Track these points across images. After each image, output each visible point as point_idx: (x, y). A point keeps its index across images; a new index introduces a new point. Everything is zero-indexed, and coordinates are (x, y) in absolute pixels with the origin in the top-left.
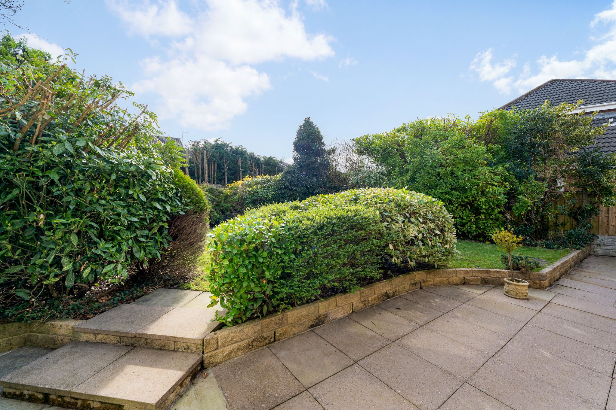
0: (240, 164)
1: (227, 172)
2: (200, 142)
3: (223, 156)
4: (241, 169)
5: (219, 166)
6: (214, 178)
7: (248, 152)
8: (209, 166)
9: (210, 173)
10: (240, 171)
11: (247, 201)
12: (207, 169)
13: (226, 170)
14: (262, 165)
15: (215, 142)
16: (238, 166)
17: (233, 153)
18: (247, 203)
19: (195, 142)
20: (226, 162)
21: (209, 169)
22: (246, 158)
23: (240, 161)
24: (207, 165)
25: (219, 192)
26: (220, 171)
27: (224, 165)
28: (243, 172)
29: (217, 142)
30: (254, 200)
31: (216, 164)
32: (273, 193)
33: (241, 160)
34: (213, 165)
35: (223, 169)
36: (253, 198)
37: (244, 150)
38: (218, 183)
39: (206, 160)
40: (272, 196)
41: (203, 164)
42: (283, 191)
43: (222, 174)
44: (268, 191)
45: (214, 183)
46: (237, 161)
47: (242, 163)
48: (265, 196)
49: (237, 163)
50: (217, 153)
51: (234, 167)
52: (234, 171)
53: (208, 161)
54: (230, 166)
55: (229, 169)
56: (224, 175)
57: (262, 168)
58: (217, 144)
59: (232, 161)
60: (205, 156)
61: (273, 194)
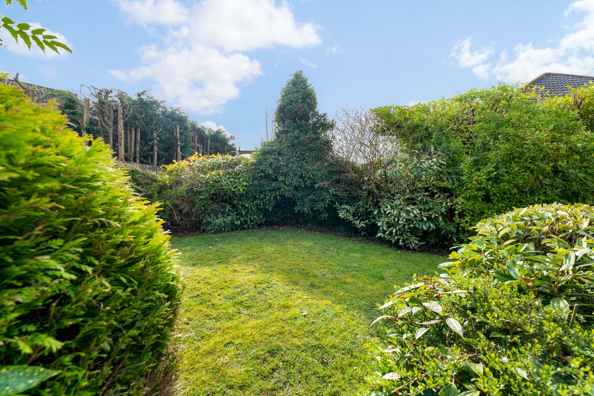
0: (178, 135)
1: (157, 145)
2: (111, 92)
3: (152, 120)
4: (179, 143)
5: (144, 134)
6: (135, 153)
7: (189, 119)
8: (126, 134)
9: (129, 145)
10: (177, 146)
11: (202, 197)
12: (123, 137)
13: (156, 142)
14: (207, 141)
15: (139, 95)
16: (176, 138)
17: (168, 117)
18: (202, 199)
19: (101, 91)
20: (156, 129)
21: (126, 139)
22: (186, 128)
23: (178, 131)
24: (123, 131)
25: (148, 178)
26: (146, 143)
27: (152, 134)
28: (182, 147)
29: (142, 96)
30: (213, 194)
31: (139, 130)
32: (245, 184)
33: (180, 129)
34: (133, 132)
35: (151, 140)
36: (212, 192)
37: (184, 115)
38: (141, 162)
39: (121, 123)
40: (244, 190)
41: (116, 130)
42: (263, 182)
43: (149, 148)
44: (236, 181)
45: (135, 161)
46: (173, 130)
47: (181, 134)
48: (233, 189)
49: (173, 134)
50: (141, 114)
51: (168, 139)
52: (168, 146)
53: (125, 125)
54: (163, 137)
55: (160, 141)
56: (152, 149)
57: (207, 144)
58: (141, 100)
59: (165, 128)
60: (120, 116)
61: (246, 186)
